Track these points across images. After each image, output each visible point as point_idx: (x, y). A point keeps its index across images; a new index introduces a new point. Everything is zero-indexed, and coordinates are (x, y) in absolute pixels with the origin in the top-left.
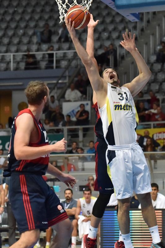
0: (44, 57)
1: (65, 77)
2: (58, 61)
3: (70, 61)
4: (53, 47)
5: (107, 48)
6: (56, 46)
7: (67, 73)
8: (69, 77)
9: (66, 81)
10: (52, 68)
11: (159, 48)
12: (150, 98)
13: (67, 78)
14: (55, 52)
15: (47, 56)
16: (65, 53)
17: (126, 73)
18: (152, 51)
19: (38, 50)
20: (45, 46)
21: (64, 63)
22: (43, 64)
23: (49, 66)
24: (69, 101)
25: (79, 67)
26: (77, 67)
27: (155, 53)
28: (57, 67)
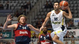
0: (5, 5)
1: (13, 12)
2: (10, 7)
3: (15, 7)
4: (9, 2)
5: (28, 3)
6: (10, 2)
7: (13, 11)
8: (14, 12)
9: (13, 14)
10: (8, 9)
11: (45, 3)
12: (42, 20)
13: (14, 13)
14: (9, 4)
15: (7, 5)
16: (13, 4)
17: (34, 12)
18: (43, 4)
19: (3, 3)
20: (6, 2)
21: (12, 8)
22: (5, 8)
23: (7, 9)
24: (14, 21)
25: (18, 9)
26: (17, 9)
27: (44, 5)
28: (10, 9)
